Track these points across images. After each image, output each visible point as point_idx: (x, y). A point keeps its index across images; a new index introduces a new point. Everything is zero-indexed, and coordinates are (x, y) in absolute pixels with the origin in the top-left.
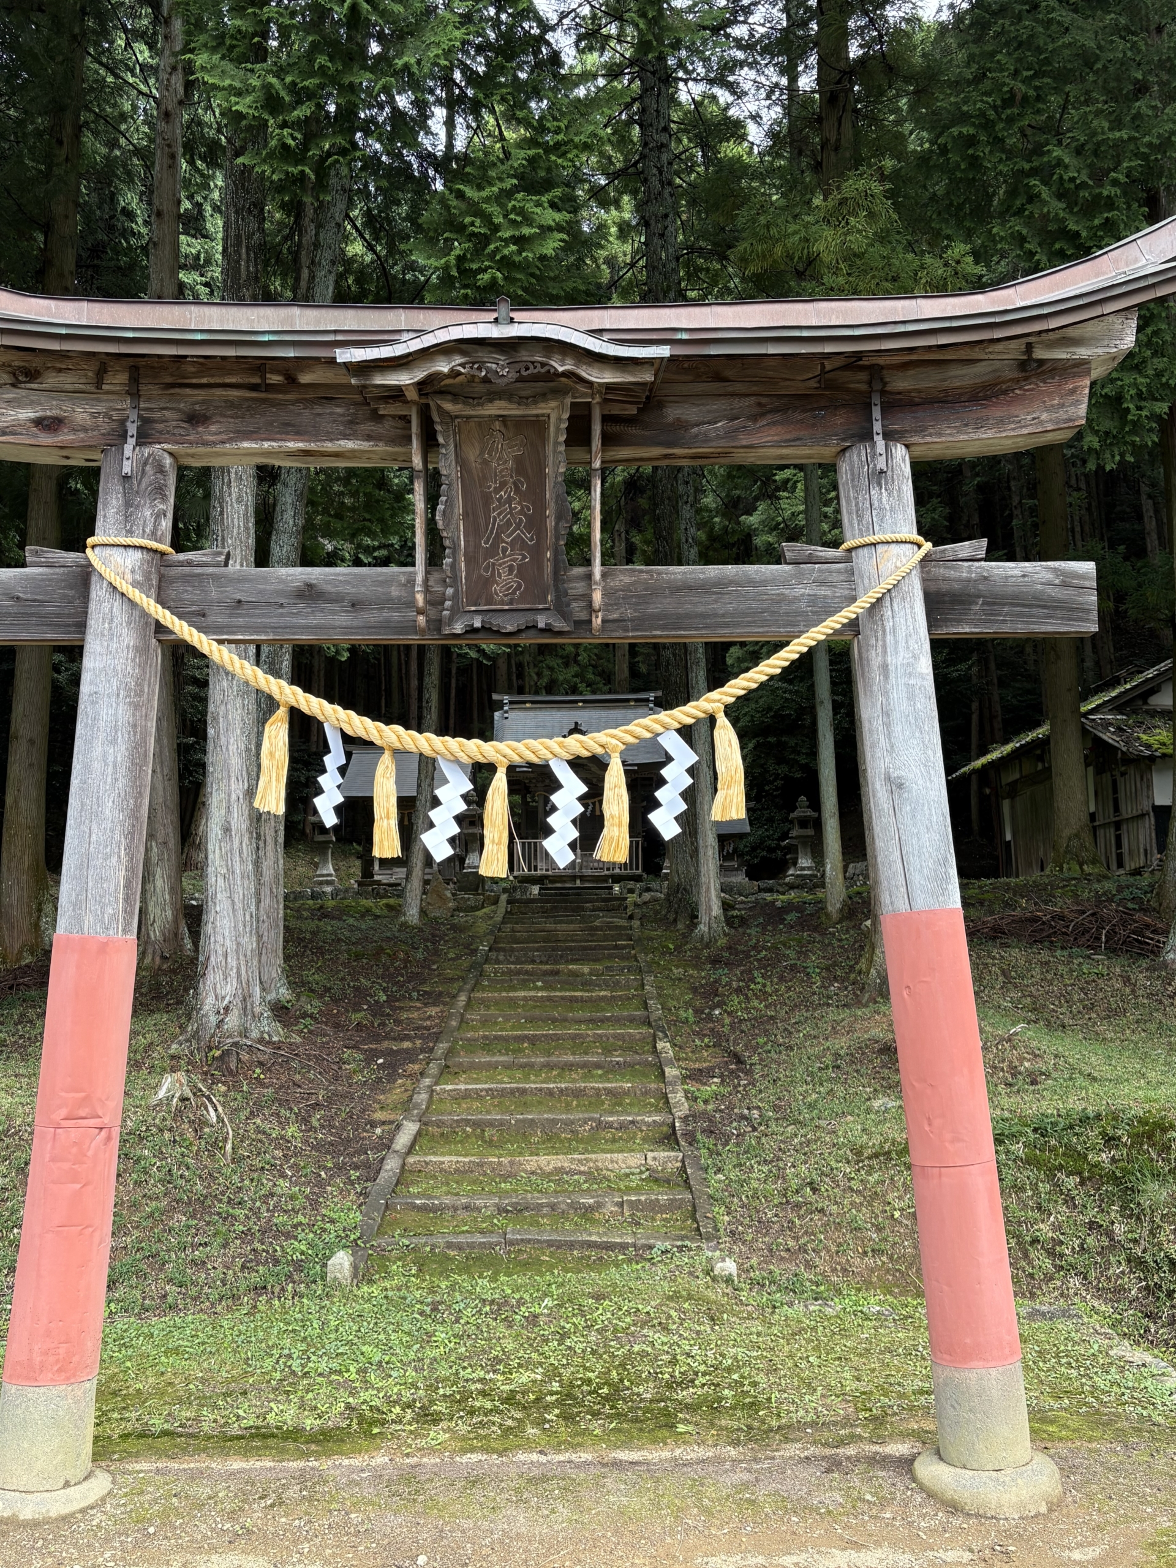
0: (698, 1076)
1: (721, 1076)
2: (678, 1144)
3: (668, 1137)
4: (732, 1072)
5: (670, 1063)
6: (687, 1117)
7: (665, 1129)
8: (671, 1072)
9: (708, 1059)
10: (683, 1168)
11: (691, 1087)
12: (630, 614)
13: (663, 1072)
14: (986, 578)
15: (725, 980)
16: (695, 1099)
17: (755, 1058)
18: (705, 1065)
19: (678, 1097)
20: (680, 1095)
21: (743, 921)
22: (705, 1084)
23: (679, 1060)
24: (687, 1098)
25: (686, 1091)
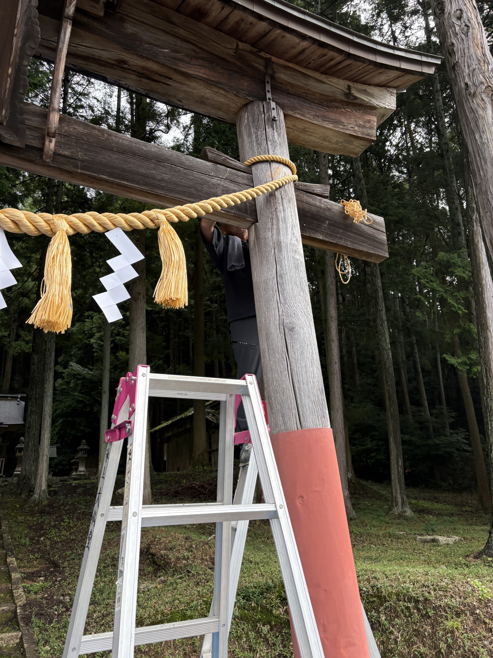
0: (31, 577)
1: (45, 576)
2: (18, 625)
3: (10, 620)
4: (52, 572)
5: (15, 570)
6: (25, 605)
7: (10, 614)
8: (15, 576)
9: (36, 566)
10: (20, 644)
11: (27, 584)
12: (80, 155)
13: (10, 576)
14: (329, 209)
15: (47, 521)
16: (29, 592)
17: (66, 563)
18: (35, 569)
19: (19, 592)
20: (21, 590)
21: (55, 493)
22: (35, 581)
23: (20, 567)
24: (24, 591)
25: (24, 587)
